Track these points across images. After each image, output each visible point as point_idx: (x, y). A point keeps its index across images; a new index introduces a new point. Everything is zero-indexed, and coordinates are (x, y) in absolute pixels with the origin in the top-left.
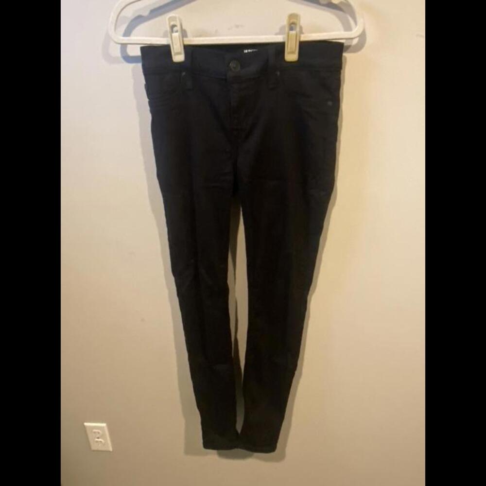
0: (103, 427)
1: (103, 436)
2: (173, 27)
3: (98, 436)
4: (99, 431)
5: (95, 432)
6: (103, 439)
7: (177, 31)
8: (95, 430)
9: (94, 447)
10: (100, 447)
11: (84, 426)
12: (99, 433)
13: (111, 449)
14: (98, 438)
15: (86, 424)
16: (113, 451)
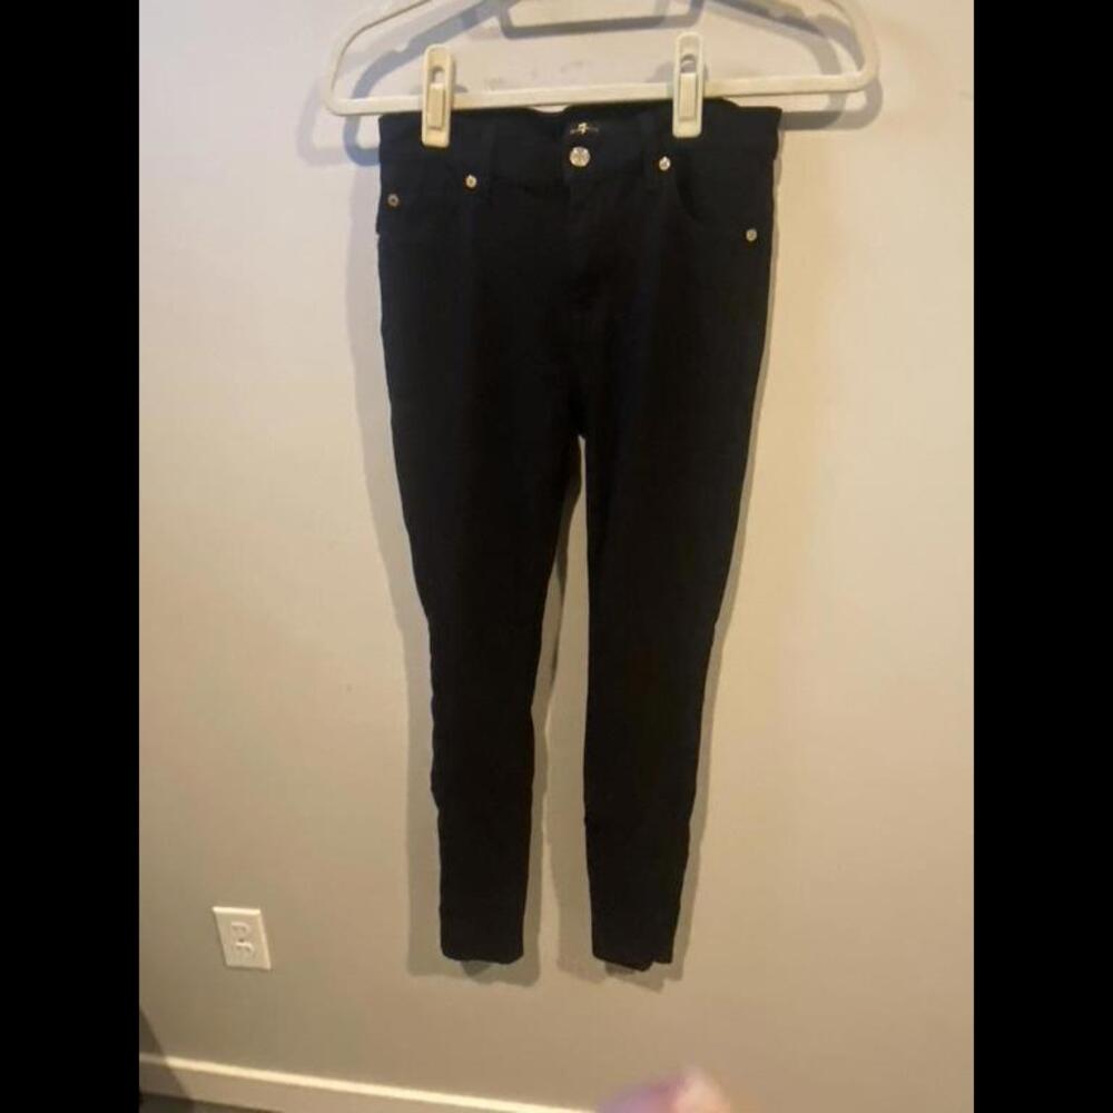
0: (255, 917)
1: (252, 937)
2: (436, 70)
3: (242, 935)
4: (245, 925)
5: (235, 928)
6: (252, 942)
8: (236, 924)
9: (232, 960)
10: (245, 961)
11: (214, 916)
12: (244, 929)
13: (268, 965)
14: (242, 941)
15: (217, 910)
16: (272, 970)
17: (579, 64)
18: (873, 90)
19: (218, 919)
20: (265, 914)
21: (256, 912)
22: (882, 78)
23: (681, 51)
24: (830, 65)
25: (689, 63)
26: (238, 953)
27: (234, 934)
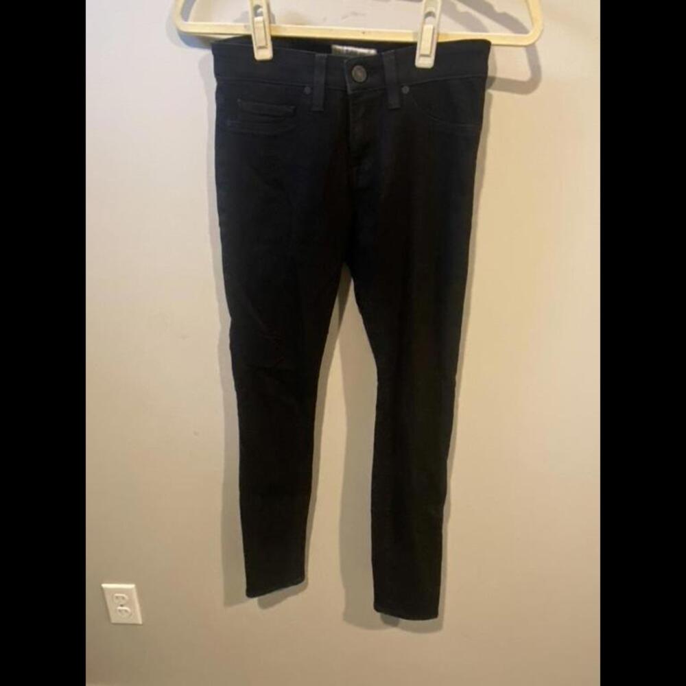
0: (131, 589)
1: (130, 603)
2: (257, 7)
3: (122, 602)
4: (124, 595)
5: (117, 597)
6: (130, 607)
7: (261, 14)
8: (117, 595)
9: (115, 619)
10: (124, 619)
11: (102, 589)
12: (123, 598)
13: (140, 622)
14: (122, 606)
15: (104, 586)
16: (143, 624)
19: (106, 592)
20: (138, 588)
21: (131, 586)
26: (119, 614)
27: (117, 601)
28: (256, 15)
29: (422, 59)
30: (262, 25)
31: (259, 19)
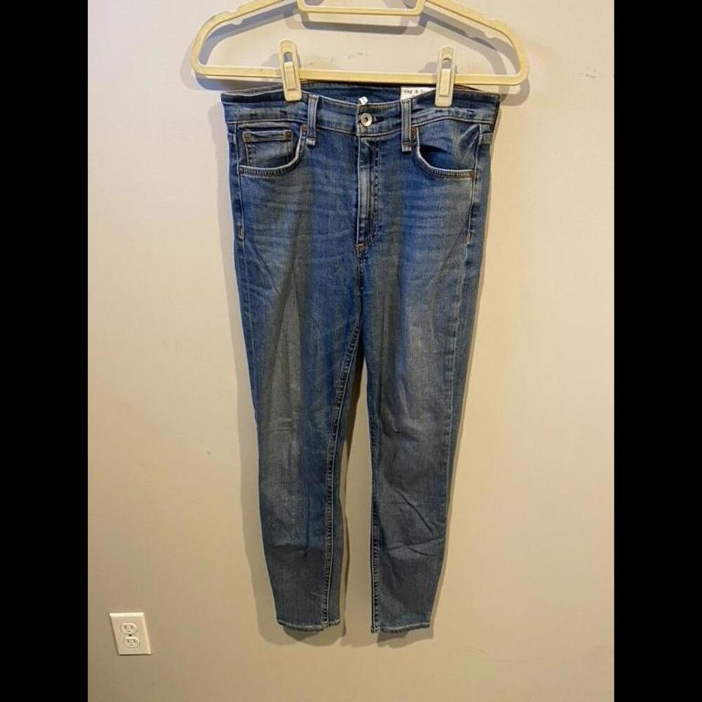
0: (140, 617)
1: (137, 632)
4: (133, 624)
5: (125, 627)
6: (139, 637)
8: (125, 624)
9: (124, 649)
10: (133, 649)
11: (110, 619)
12: (132, 627)
13: (150, 653)
14: (130, 635)
15: (111, 615)
17: (361, 54)
18: (525, 86)
19: (113, 621)
20: (146, 616)
21: (141, 614)
22: (530, 79)
23: (442, 56)
24: (500, 69)
25: (447, 63)
26: (128, 644)
27: (125, 631)
28: (286, 60)
29: (441, 98)
30: (292, 69)
31: (289, 64)
